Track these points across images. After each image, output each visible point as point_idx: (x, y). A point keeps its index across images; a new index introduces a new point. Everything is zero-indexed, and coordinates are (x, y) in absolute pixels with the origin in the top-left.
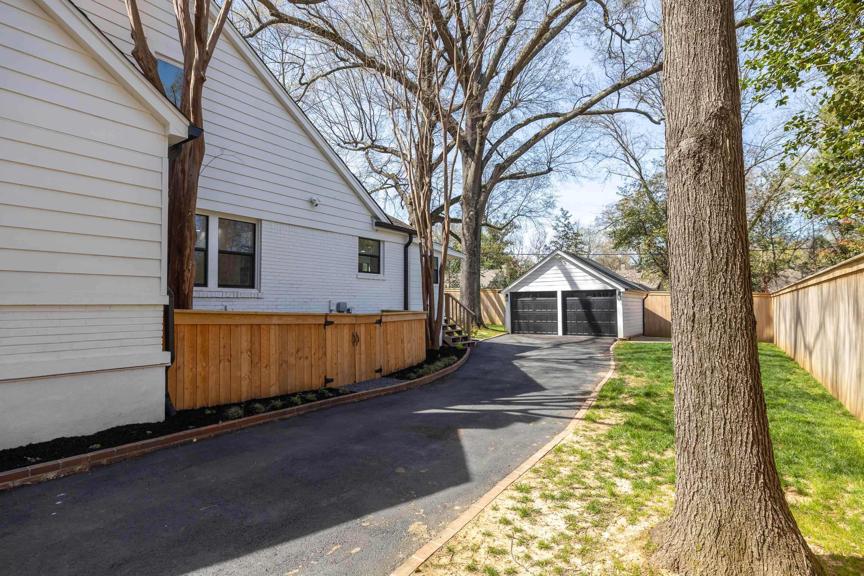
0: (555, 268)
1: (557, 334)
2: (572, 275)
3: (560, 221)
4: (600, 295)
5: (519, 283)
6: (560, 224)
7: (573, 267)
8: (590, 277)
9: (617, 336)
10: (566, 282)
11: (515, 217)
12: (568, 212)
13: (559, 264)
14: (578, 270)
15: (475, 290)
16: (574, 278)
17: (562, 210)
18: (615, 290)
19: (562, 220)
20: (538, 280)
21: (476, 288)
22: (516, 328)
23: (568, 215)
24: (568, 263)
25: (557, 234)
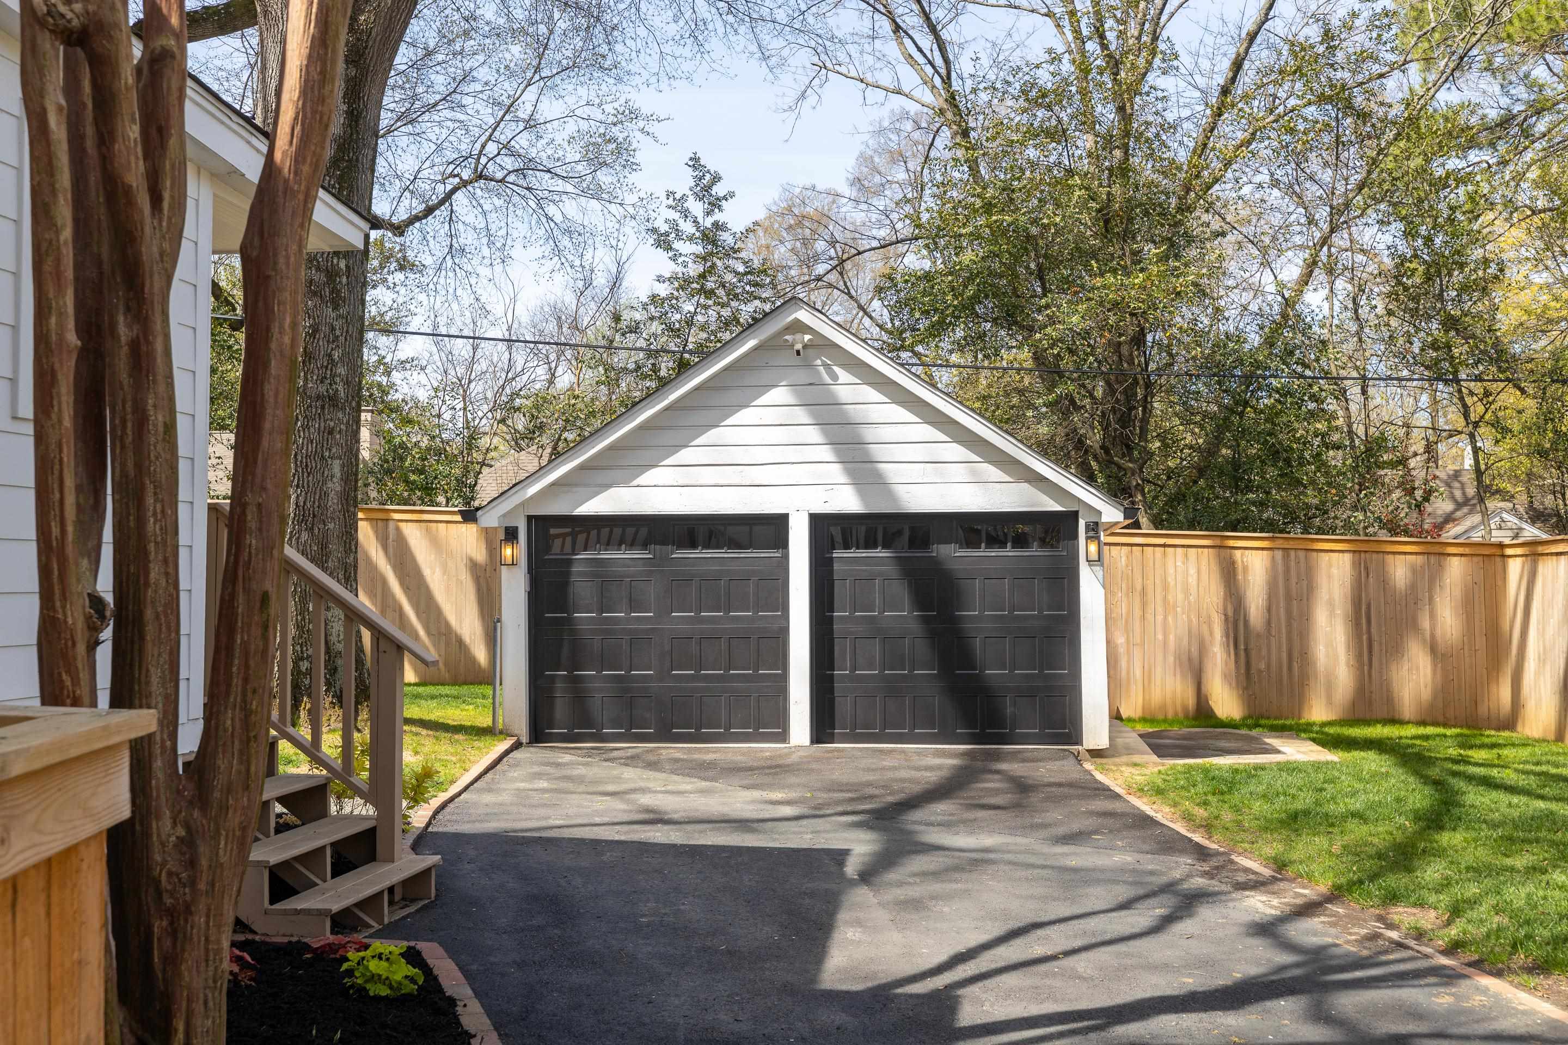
0: (779, 394)
1: (783, 736)
2: (869, 434)
3: (686, 214)
4: (995, 541)
5: (582, 467)
6: (687, 227)
7: (871, 394)
8: (956, 451)
9: (1079, 741)
10: (836, 472)
11: (465, 184)
12: (716, 179)
13: (802, 376)
14: (900, 413)
15: (333, 501)
16: (878, 452)
17: (695, 163)
18: (1073, 516)
19: (697, 208)
20: (685, 455)
21: (335, 486)
22: (561, 709)
23: (719, 190)
24: (843, 375)
25: (668, 268)
